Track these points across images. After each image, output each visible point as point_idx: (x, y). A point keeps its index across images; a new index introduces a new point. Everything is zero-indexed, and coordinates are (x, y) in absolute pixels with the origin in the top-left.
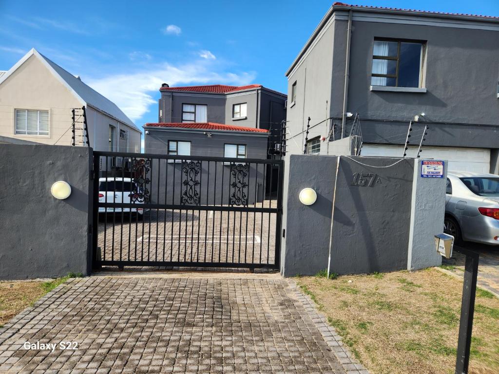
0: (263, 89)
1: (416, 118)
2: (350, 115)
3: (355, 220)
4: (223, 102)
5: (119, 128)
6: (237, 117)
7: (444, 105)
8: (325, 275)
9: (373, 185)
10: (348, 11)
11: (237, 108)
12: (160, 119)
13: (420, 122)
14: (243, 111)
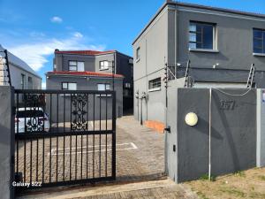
0: (117, 53)
1: (214, 67)
2: (179, 65)
3: (223, 134)
4: (93, 60)
5: (27, 76)
6: (102, 68)
7: (227, 59)
8: (207, 178)
9: (233, 109)
10: (175, 4)
11: (102, 63)
12: (55, 70)
13: (217, 69)
14: (106, 65)
